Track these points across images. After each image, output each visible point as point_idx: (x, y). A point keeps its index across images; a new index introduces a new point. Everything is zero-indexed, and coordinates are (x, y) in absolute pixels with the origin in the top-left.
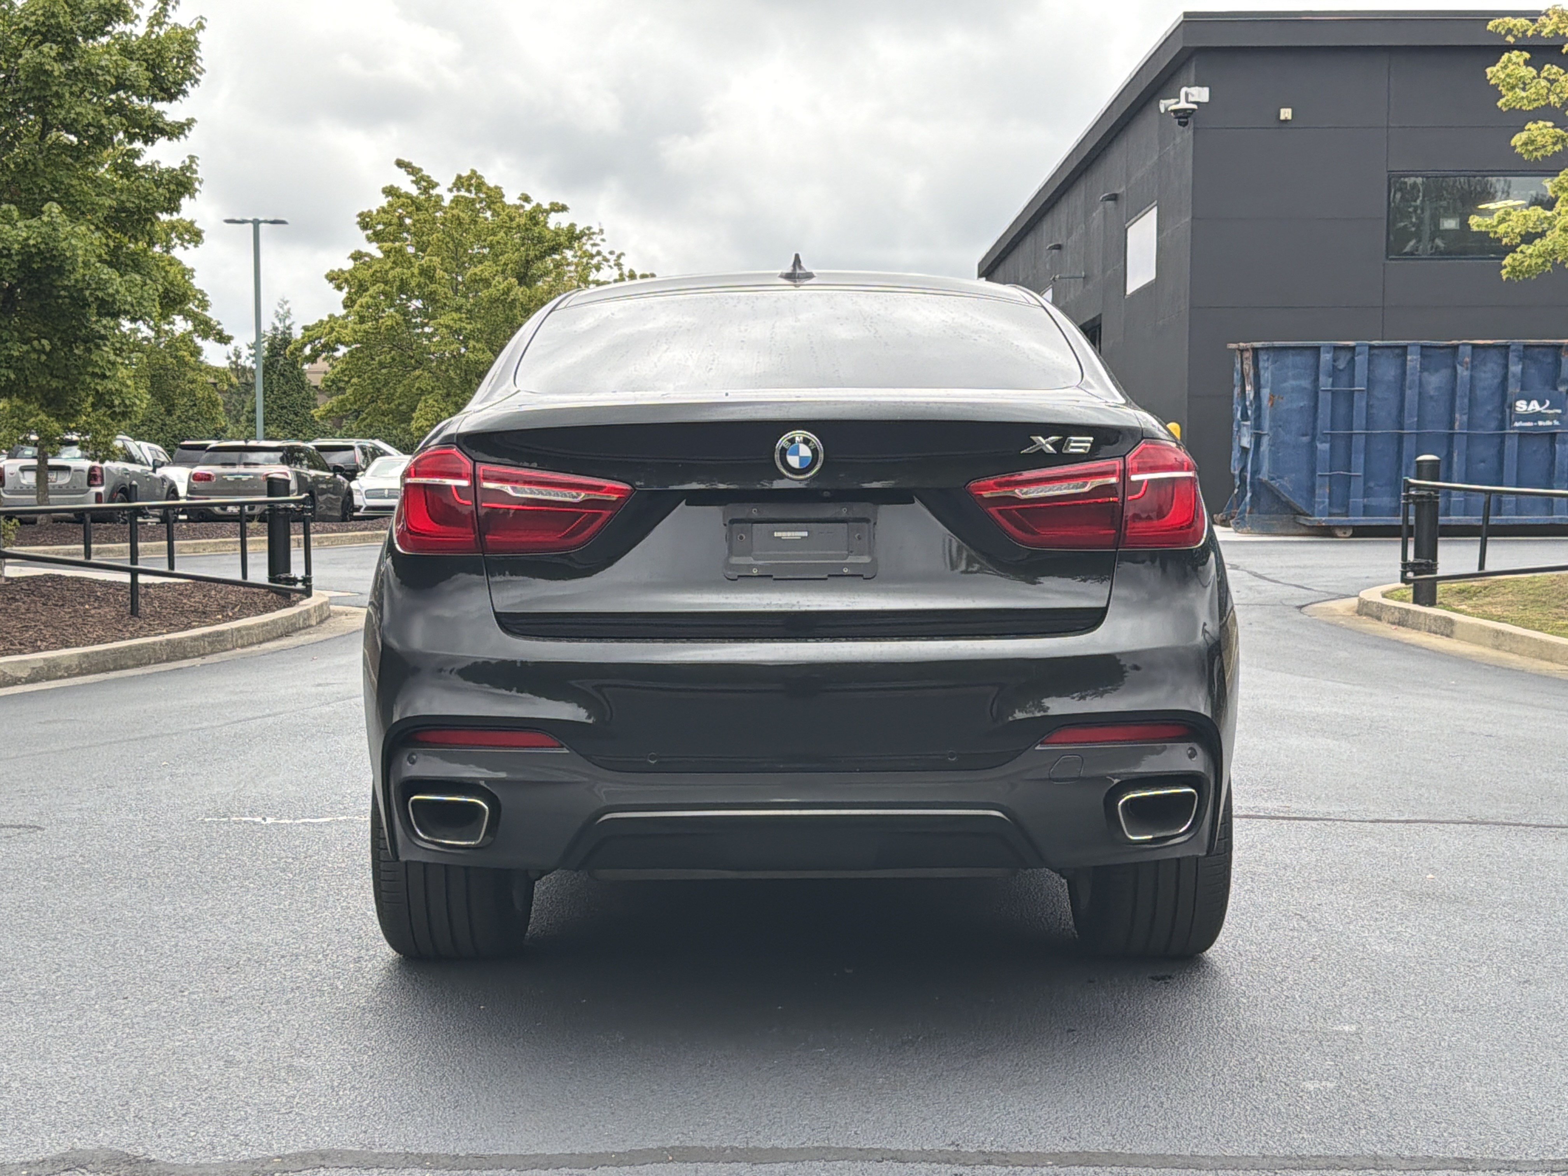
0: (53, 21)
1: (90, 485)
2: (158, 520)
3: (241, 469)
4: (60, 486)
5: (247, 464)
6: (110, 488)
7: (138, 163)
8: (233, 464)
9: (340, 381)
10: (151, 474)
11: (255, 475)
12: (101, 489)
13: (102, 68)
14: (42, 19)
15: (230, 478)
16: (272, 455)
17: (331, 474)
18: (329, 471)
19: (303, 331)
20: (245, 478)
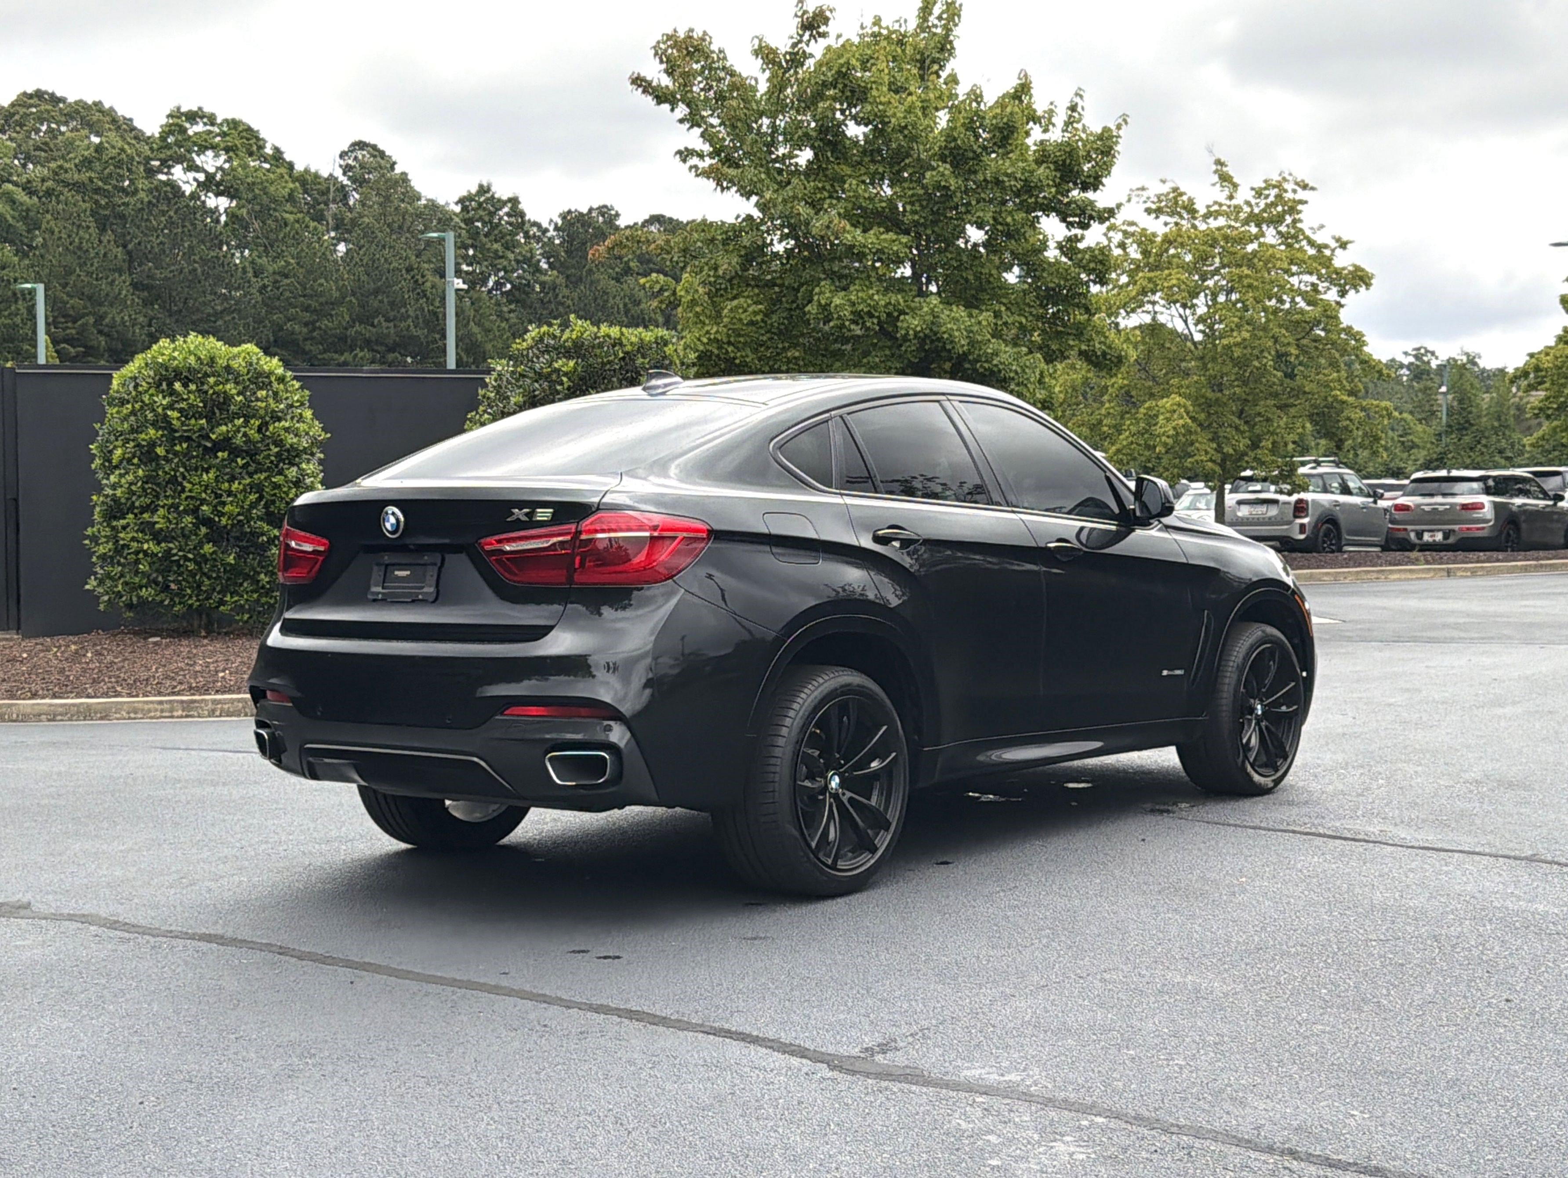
0: (953, 145)
1: (1296, 517)
2: (1378, 549)
3: (1439, 499)
4: (1270, 518)
5: (1444, 495)
6: (1314, 520)
7: (1081, 246)
8: (1431, 495)
9: (1549, 408)
10: (1373, 505)
11: (1452, 505)
12: (1305, 521)
13: (1007, 175)
14: (943, 144)
15: (1427, 508)
16: (1475, 485)
17: (1551, 503)
18: (1550, 499)
19: (1528, 358)
20: (1441, 508)
